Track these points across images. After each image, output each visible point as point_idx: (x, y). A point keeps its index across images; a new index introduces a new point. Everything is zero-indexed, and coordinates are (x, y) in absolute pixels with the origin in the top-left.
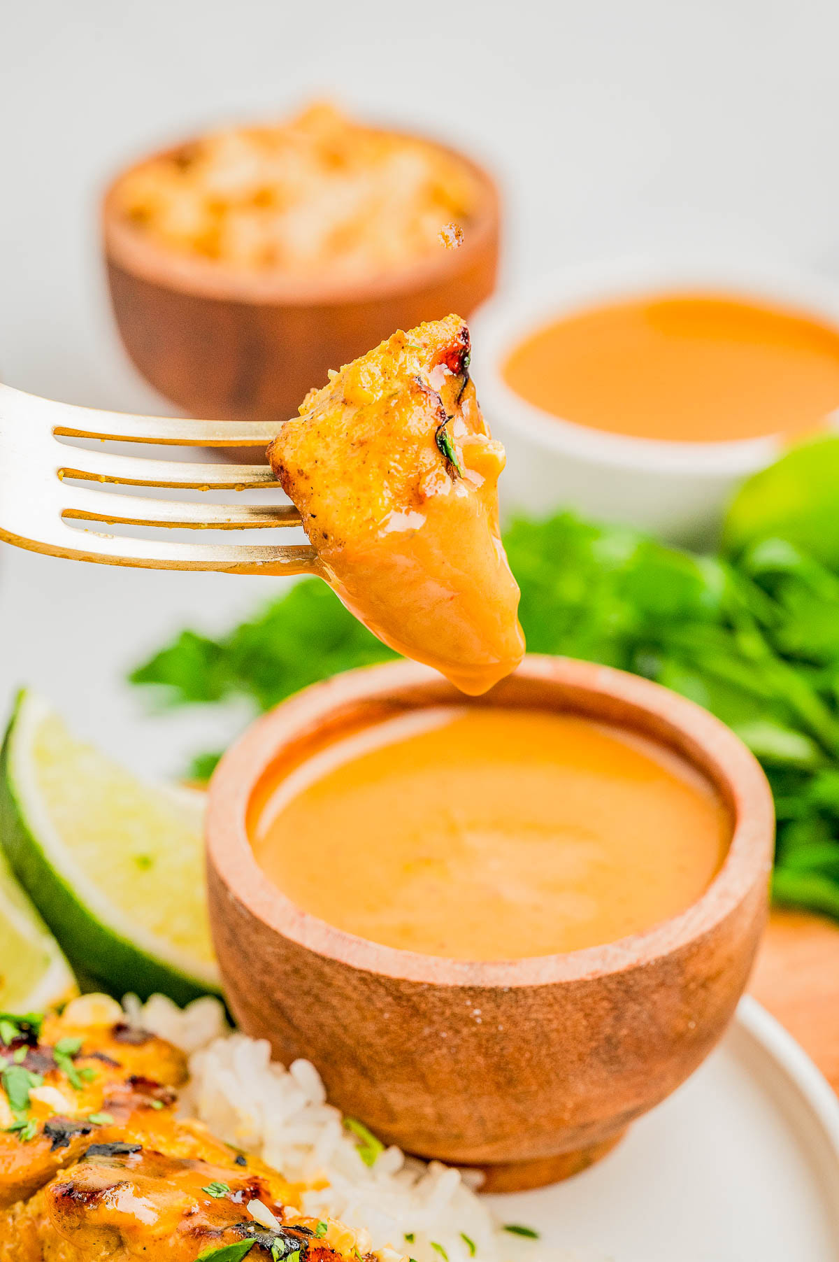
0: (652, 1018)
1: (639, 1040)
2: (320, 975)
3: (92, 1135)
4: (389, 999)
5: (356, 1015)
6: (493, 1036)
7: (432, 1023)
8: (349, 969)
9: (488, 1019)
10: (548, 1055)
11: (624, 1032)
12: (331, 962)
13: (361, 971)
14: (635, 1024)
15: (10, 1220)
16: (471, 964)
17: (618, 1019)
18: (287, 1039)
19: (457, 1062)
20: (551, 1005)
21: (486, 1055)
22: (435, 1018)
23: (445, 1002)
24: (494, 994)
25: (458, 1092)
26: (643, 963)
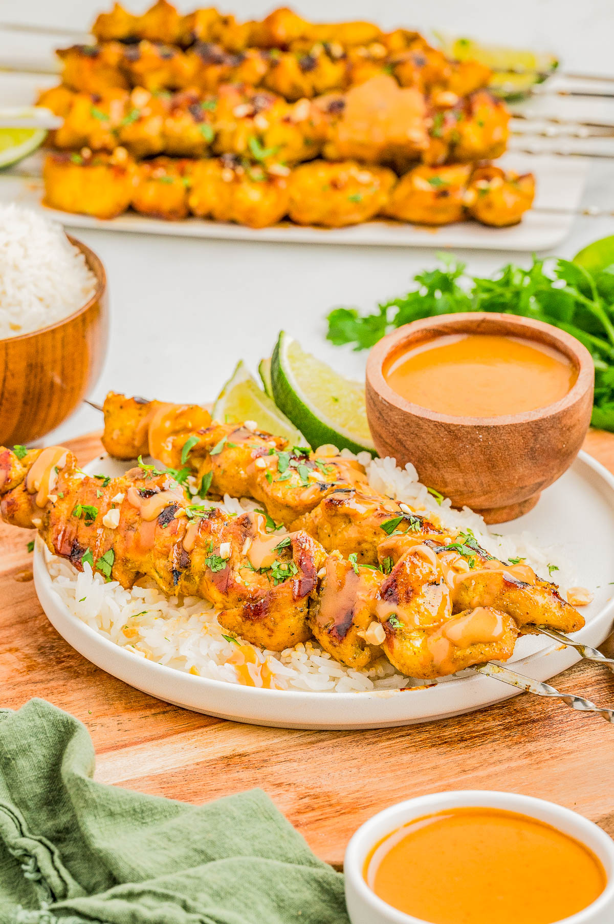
0: (549, 441)
1: (544, 450)
2: (418, 425)
3: (335, 487)
4: (446, 433)
5: (432, 441)
6: (487, 447)
7: (463, 441)
8: (430, 421)
9: (485, 439)
10: (508, 455)
11: (538, 446)
12: (422, 419)
13: (434, 422)
14: (542, 443)
15: (304, 519)
16: (478, 418)
17: (535, 440)
18: (404, 455)
19: (472, 458)
20: (510, 433)
21: (484, 454)
22: (464, 439)
23: (468, 432)
24: (487, 428)
25: (473, 472)
26: (545, 417)
